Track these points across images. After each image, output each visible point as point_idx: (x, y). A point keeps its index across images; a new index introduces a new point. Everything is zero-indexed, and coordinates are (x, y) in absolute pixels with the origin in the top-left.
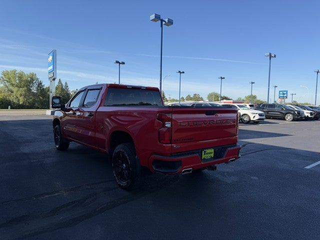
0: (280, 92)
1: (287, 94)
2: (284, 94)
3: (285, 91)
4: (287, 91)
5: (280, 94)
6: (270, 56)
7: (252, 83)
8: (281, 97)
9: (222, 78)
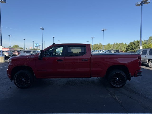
0: (35, 44)
1: (38, 45)
2: (37, 45)
3: (37, 44)
4: (38, 44)
5: (35, 45)
6: (42, 29)
7: (24, 39)
8: (36, 46)
9: (10, 36)
